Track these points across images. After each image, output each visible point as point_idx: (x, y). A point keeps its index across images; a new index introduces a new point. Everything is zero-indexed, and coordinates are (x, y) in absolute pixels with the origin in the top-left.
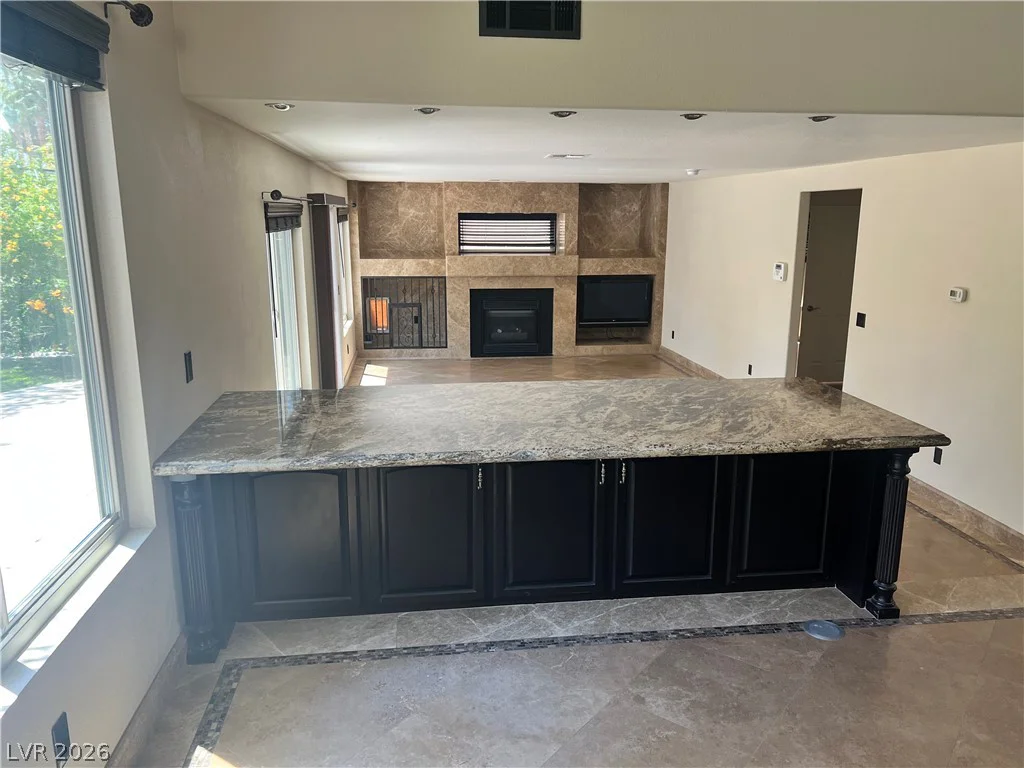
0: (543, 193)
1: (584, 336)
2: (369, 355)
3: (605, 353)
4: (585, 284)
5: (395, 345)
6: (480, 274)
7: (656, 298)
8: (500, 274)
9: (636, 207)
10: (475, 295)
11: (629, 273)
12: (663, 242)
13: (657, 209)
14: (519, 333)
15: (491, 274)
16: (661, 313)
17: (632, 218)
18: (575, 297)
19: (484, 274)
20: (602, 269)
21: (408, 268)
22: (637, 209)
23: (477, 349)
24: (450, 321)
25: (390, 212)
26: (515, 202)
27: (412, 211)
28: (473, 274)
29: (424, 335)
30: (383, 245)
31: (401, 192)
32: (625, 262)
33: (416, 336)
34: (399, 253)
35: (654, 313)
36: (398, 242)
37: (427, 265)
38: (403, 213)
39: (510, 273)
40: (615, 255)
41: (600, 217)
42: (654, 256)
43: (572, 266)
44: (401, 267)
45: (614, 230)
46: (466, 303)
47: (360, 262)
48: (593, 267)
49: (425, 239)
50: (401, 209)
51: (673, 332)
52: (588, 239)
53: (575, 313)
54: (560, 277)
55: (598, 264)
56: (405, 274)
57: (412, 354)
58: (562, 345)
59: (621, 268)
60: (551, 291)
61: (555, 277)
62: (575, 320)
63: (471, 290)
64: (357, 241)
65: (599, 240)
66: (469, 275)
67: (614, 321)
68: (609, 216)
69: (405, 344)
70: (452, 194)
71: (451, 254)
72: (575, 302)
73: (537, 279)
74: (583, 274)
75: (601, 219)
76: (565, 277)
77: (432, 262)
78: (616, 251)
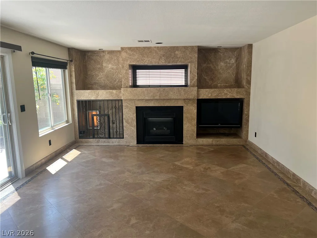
0: (177, 52)
1: (201, 133)
2: (82, 142)
3: (214, 143)
4: (201, 103)
5: (96, 136)
6: (140, 98)
7: (245, 112)
8: (152, 98)
9: (233, 61)
10: (139, 110)
11: (228, 97)
12: (249, 79)
13: (245, 60)
14: (165, 130)
15: (147, 98)
16: (248, 121)
17: (231, 67)
18: (196, 111)
19: (143, 98)
20: (212, 95)
21: (101, 95)
22: (234, 62)
23: (140, 140)
24: (125, 124)
25: (99, 66)
26: (161, 57)
27: (110, 66)
28: (136, 98)
29: (111, 130)
30: (95, 83)
31: (104, 56)
32: (225, 91)
33: (107, 130)
35: (244, 121)
36: (103, 82)
37: (112, 93)
38: (105, 67)
39: (157, 97)
40: (221, 87)
41: (212, 67)
42: (243, 87)
43: (193, 93)
44: (98, 94)
45: (220, 73)
46: (134, 114)
47: (76, 92)
48: (206, 94)
50: (104, 65)
51: (256, 133)
52: (206, 79)
53: (196, 120)
54: (187, 99)
55: (209, 92)
56: (100, 98)
57: (104, 142)
58: (189, 138)
59: (223, 94)
60: (182, 107)
61: (184, 99)
62: (196, 124)
63: (136, 107)
64: (74, 80)
65: (212, 79)
66: (134, 98)
67: (219, 125)
68: (218, 66)
69: (100, 136)
70: (125, 54)
71: (125, 87)
72: (196, 114)
73: (174, 100)
74: (201, 98)
75: (213, 68)
76: (190, 100)
77: (114, 91)
78: (222, 85)
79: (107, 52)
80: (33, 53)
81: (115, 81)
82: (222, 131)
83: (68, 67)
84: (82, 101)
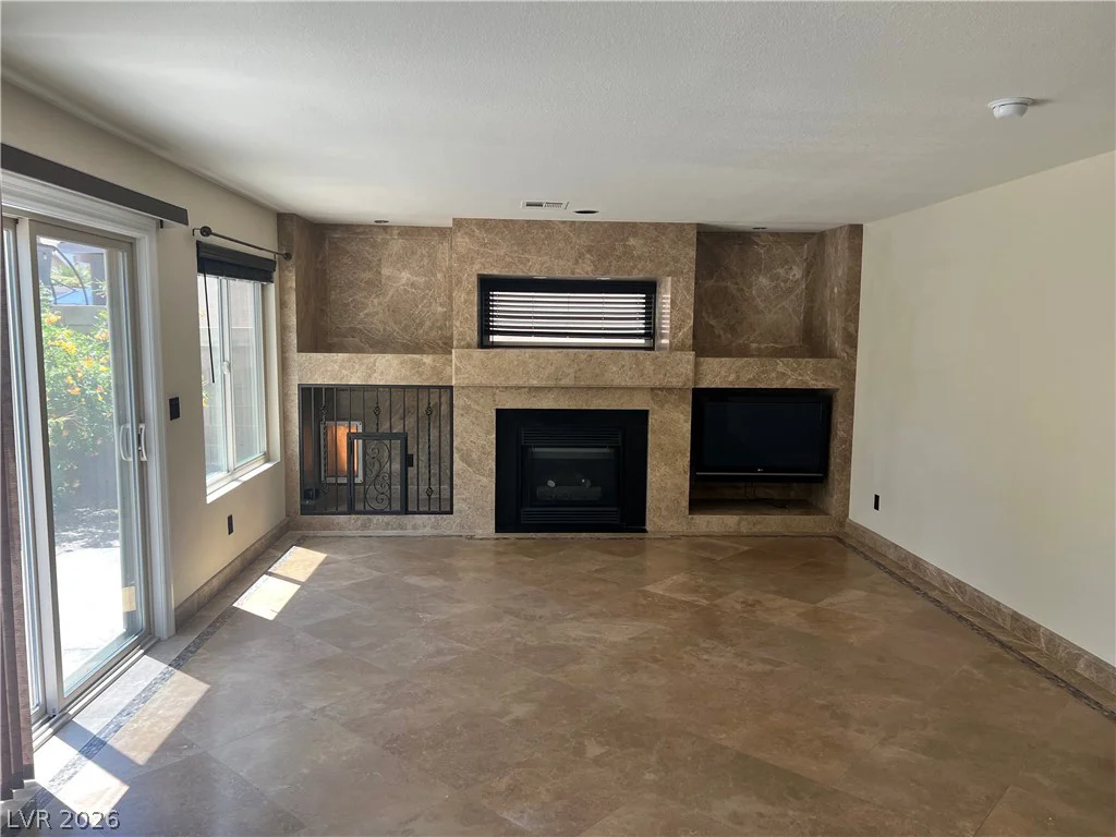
0: (632, 242)
1: (703, 497)
2: (310, 526)
3: (744, 529)
4: (707, 404)
5: (359, 506)
6: (511, 383)
7: (839, 431)
8: (551, 383)
9: (797, 273)
10: (507, 421)
11: (789, 384)
12: (851, 329)
13: (840, 272)
14: (586, 487)
15: (535, 383)
16: (847, 459)
17: (790, 291)
18: (688, 426)
19: (521, 383)
20: (738, 377)
21: (385, 369)
22: (798, 276)
23: (507, 518)
24: (458, 465)
25: (368, 275)
26: (581, 255)
27: (405, 276)
28: (500, 381)
29: (412, 488)
30: (353, 331)
31: (386, 243)
32: (781, 365)
33: (397, 488)
34: (383, 345)
35: (835, 461)
36: (379, 326)
37: (421, 364)
38: (389, 278)
39: (565, 382)
40: (759, 354)
41: (733, 288)
42: (832, 355)
43: (682, 369)
44: (372, 369)
45: (758, 312)
46: (488, 433)
47: (298, 359)
48: (721, 373)
49: (428, 323)
50: (386, 271)
51: (877, 498)
52: (713, 327)
53: (689, 454)
54: (661, 389)
55: (730, 368)
56: (376, 380)
57: (387, 524)
58: (664, 513)
59: (774, 375)
60: (644, 414)
61: (652, 389)
62: (688, 469)
63: (500, 413)
64: (293, 321)
65: (732, 329)
66: (494, 383)
67: (760, 472)
68: (750, 287)
69: (375, 505)
70: (468, 240)
71: (463, 347)
72: (689, 435)
73: (619, 392)
74: (703, 385)
75: (735, 292)
76: (670, 390)
77: (428, 359)
78: (763, 346)
79: (396, 232)
80: (206, 231)
81: (421, 324)
82: (761, 492)
83: (276, 275)
84: (318, 390)
